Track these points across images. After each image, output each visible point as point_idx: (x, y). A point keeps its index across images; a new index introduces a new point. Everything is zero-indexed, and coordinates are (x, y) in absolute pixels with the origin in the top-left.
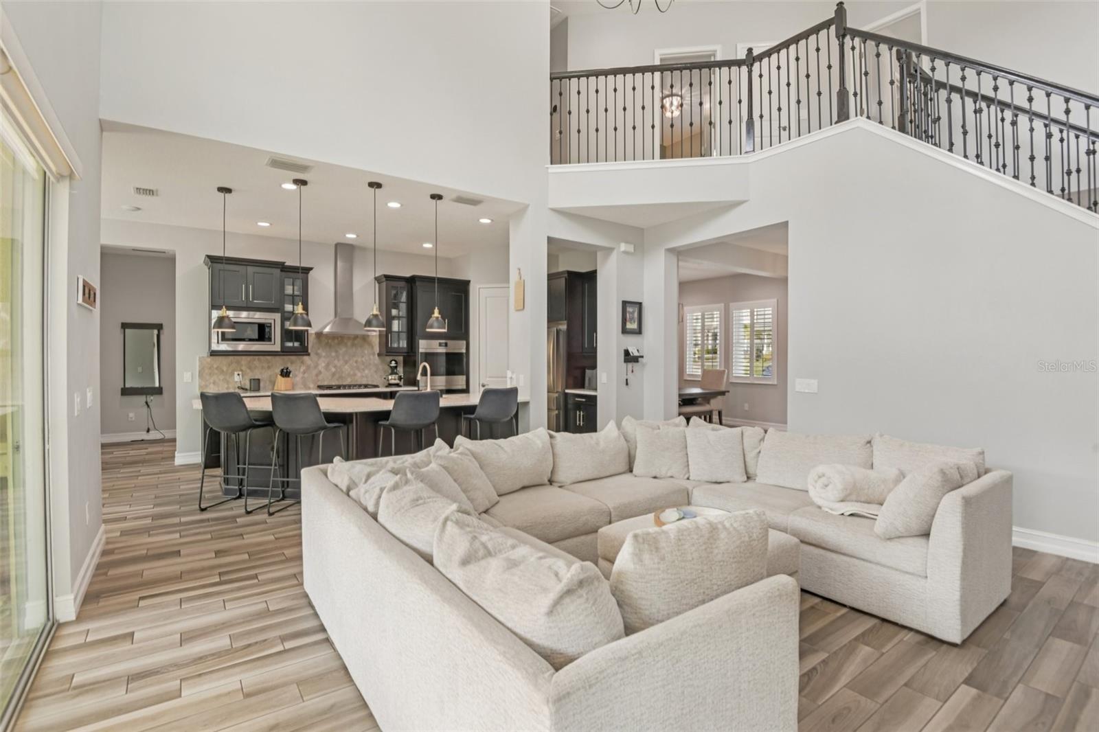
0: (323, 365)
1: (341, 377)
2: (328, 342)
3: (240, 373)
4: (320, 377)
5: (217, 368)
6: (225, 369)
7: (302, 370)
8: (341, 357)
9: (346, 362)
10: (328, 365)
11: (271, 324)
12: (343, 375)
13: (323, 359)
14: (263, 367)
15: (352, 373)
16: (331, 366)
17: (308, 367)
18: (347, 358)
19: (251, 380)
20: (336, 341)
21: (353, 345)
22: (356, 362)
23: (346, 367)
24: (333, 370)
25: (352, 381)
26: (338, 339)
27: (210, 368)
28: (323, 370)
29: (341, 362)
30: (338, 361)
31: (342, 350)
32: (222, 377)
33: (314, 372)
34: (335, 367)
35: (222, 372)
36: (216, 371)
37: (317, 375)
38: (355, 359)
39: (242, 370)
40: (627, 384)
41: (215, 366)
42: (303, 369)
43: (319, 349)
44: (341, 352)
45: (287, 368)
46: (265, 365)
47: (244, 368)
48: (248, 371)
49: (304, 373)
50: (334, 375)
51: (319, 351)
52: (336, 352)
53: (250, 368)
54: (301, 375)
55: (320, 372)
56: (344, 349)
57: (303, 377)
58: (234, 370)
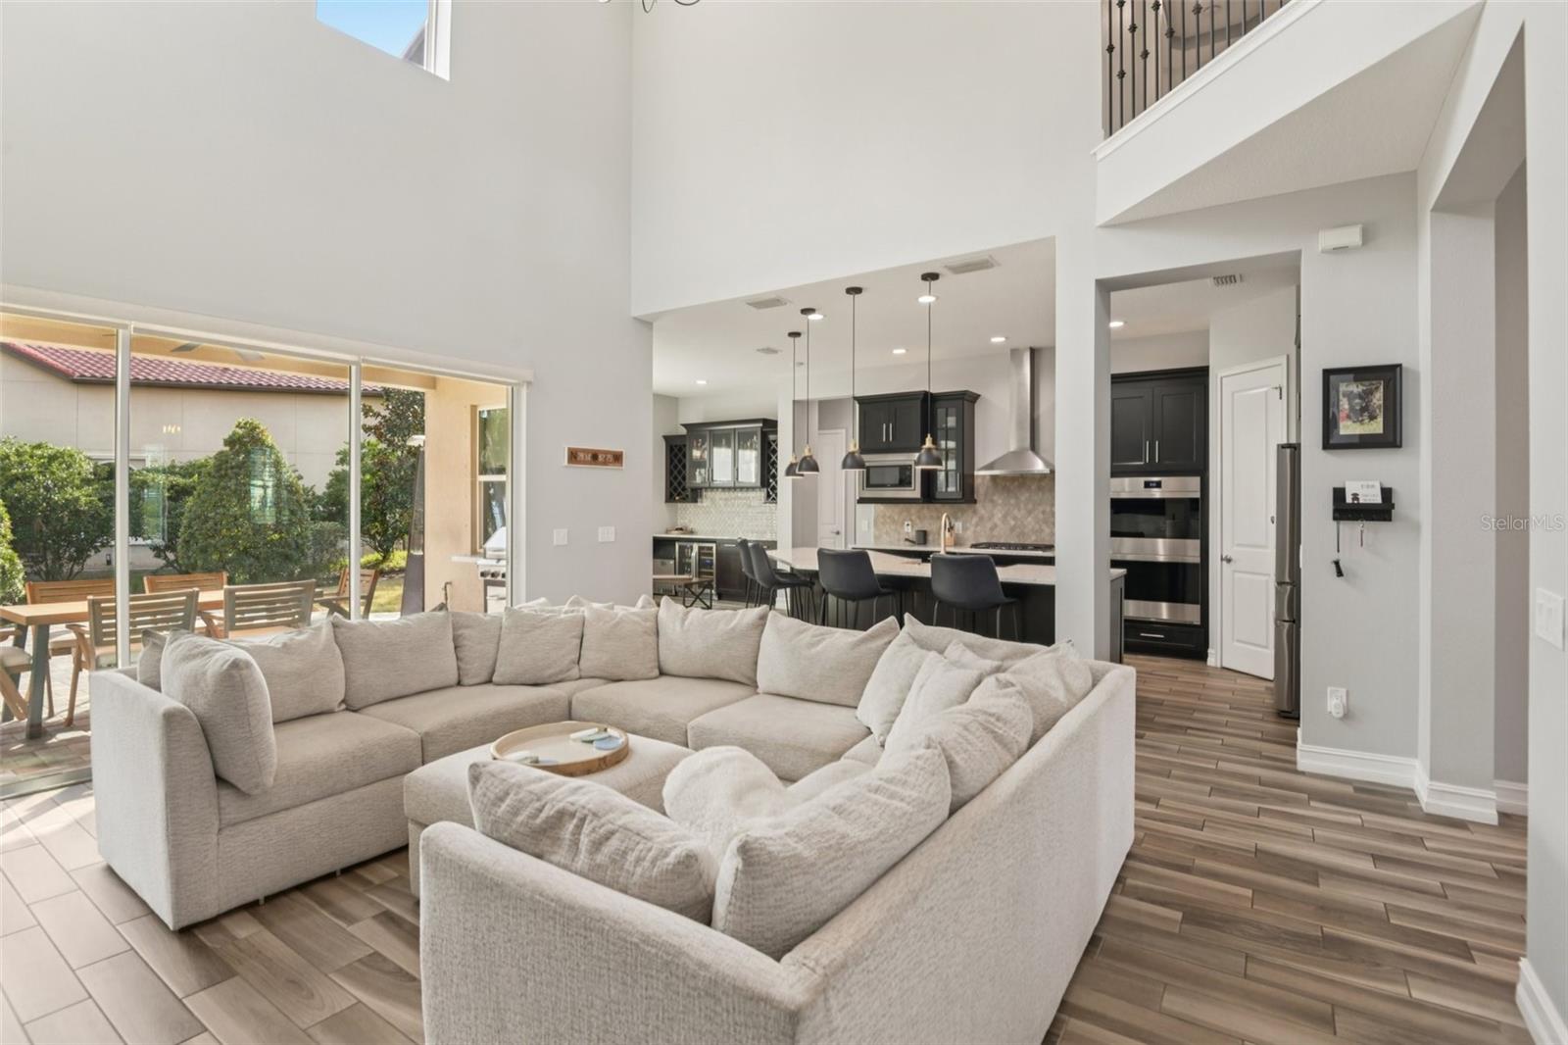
0: (1000, 515)
1: (1022, 534)
3: (910, 523)
4: (995, 533)
5: (889, 517)
6: (896, 518)
8: (1022, 506)
9: (1030, 512)
10: (1005, 517)
11: (911, 465)
12: (1026, 530)
13: (999, 507)
14: (932, 517)
15: (1037, 527)
16: (1009, 518)
17: (981, 518)
18: (1030, 506)
20: (1016, 483)
21: (1040, 488)
22: (1044, 512)
23: (1030, 519)
24: (1013, 523)
27: (883, 517)
28: (999, 523)
29: (1023, 512)
30: (1019, 510)
31: (1024, 496)
32: (893, 527)
33: (989, 525)
34: (1015, 518)
35: (894, 521)
36: (888, 520)
37: (992, 529)
38: (1041, 509)
39: (911, 520)
40: (1340, 573)
41: (888, 514)
42: (975, 520)
44: (1023, 498)
46: (934, 514)
47: (913, 518)
48: (918, 521)
49: (977, 525)
50: (1012, 529)
51: (995, 498)
52: (1017, 498)
53: (919, 518)
54: (972, 529)
55: (996, 526)
56: (1027, 495)
57: (975, 532)
58: (905, 520)
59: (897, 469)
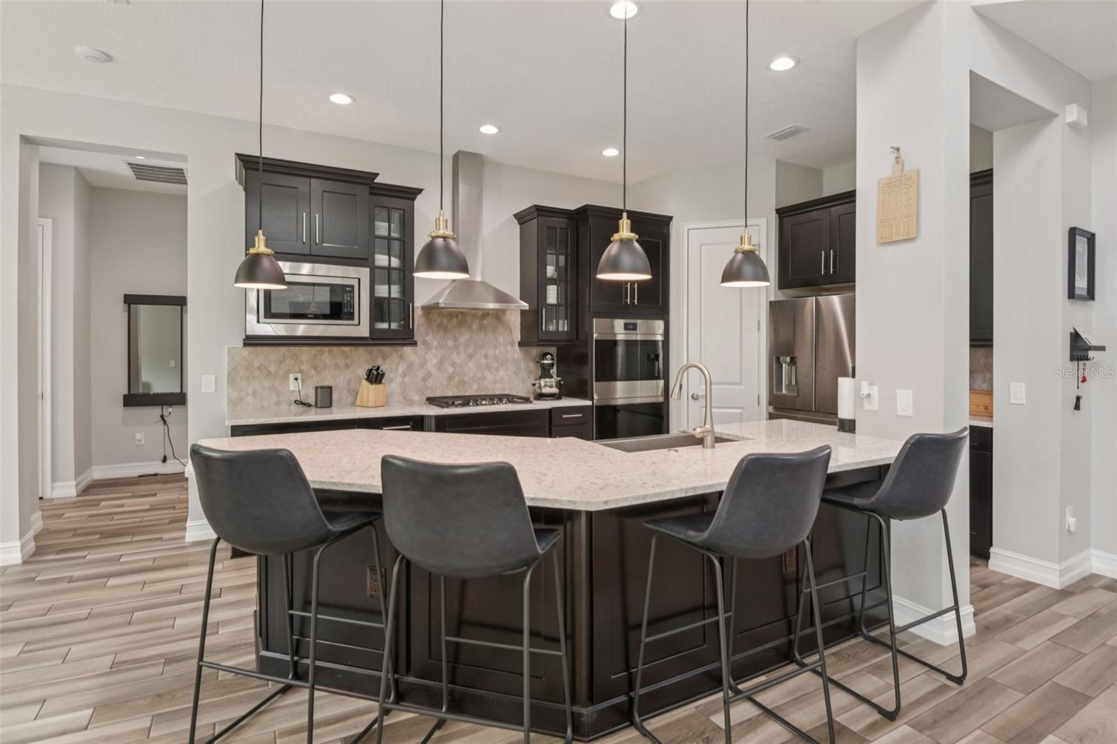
0: (435, 361)
1: (462, 383)
2: (442, 322)
3: (299, 376)
4: (430, 383)
5: (259, 368)
6: (273, 368)
7: (400, 370)
8: (462, 349)
9: (470, 357)
10: (441, 362)
11: (352, 287)
12: (466, 379)
13: (434, 351)
14: (337, 366)
15: (479, 374)
16: (446, 364)
17: (411, 365)
18: (471, 350)
19: (317, 388)
20: (455, 321)
21: (482, 328)
22: (486, 356)
23: (471, 365)
24: (451, 370)
25: (479, 389)
26: (457, 316)
27: (247, 368)
28: (433, 370)
29: (463, 356)
30: (458, 354)
31: (464, 336)
32: (267, 384)
33: (421, 374)
34: (453, 364)
35: (269, 374)
36: (257, 373)
37: (424, 380)
38: (483, 352)
39: (301, 371)
40: (1077, 407)
41: (256, 364)
43: (427, 334)
44: (462, 339)
45: (378, 368)
46: (341, 362)
47: (304, 367)
48: (312, 372)
49: (404, 375)
50: (451, 378)
51: (431, 339)
52: (455, 339)
53: (315, 368)
54: (399, 379)
55: (429, 374)
56: (467, 335)
57: (402, 383)
58: (289, 372)
59: (328, 289)
